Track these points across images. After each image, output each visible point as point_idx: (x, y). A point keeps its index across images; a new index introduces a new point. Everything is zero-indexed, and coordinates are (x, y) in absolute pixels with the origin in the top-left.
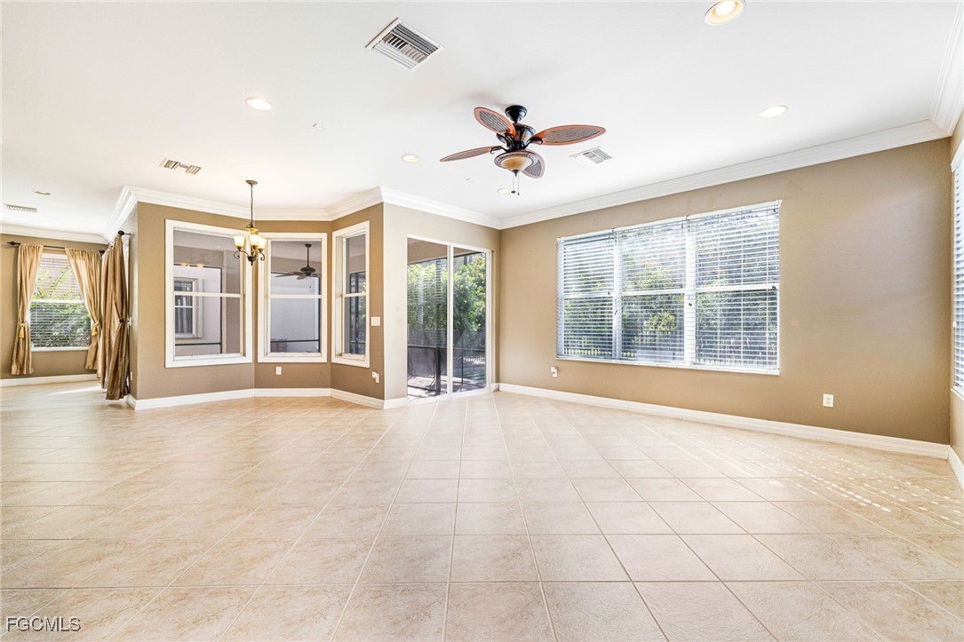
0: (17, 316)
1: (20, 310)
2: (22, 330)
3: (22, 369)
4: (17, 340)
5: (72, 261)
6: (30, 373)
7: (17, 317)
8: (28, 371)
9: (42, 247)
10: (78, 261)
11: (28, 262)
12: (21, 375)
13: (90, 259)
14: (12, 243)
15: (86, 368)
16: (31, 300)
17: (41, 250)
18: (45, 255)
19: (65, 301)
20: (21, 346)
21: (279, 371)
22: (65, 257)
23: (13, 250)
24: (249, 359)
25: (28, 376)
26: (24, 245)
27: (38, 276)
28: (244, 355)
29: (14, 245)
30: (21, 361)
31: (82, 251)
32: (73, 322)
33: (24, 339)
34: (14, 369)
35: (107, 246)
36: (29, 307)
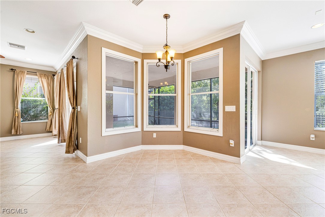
0: (14, 105)
1: (16, 103)
2: (17, 112)
3: (17, 132)
4: (14, 117)
5: (40, 79)
6: (21, 133)
7: (14, 107)
8: (20, 132)
9: (26, 72)
10: (43, 79)
11: (20, 79)
12: (16, 135)
13: (48, 79)
14: (12, 69)
15: (47, 130)
16: (20, 98)
17: (26, 73)
18: (27, 76)
19: (36, 98)
20: (16, 120)
21: (155, 135)
22: (37, 77)
23: (12, 73)
24: (139, 129)
25: (20, 135)
26: (18, 70)
27: (24, 86)
28: (137, 126)
29: (13, 70)
30: (16, 128)
31: (45, 75)
32: (40, 108)
33: (18, 117)
34: (13, 132)
35: (56, 73)
36: (20, 101)
